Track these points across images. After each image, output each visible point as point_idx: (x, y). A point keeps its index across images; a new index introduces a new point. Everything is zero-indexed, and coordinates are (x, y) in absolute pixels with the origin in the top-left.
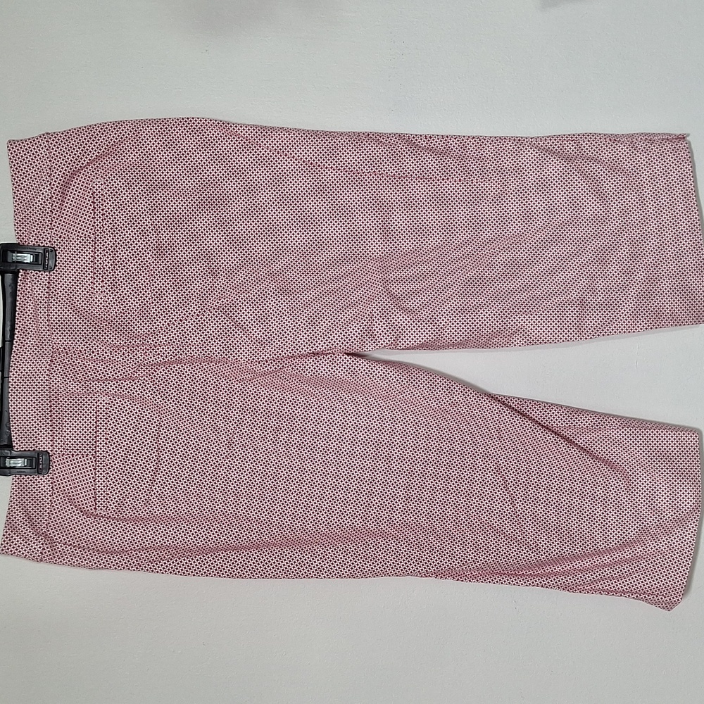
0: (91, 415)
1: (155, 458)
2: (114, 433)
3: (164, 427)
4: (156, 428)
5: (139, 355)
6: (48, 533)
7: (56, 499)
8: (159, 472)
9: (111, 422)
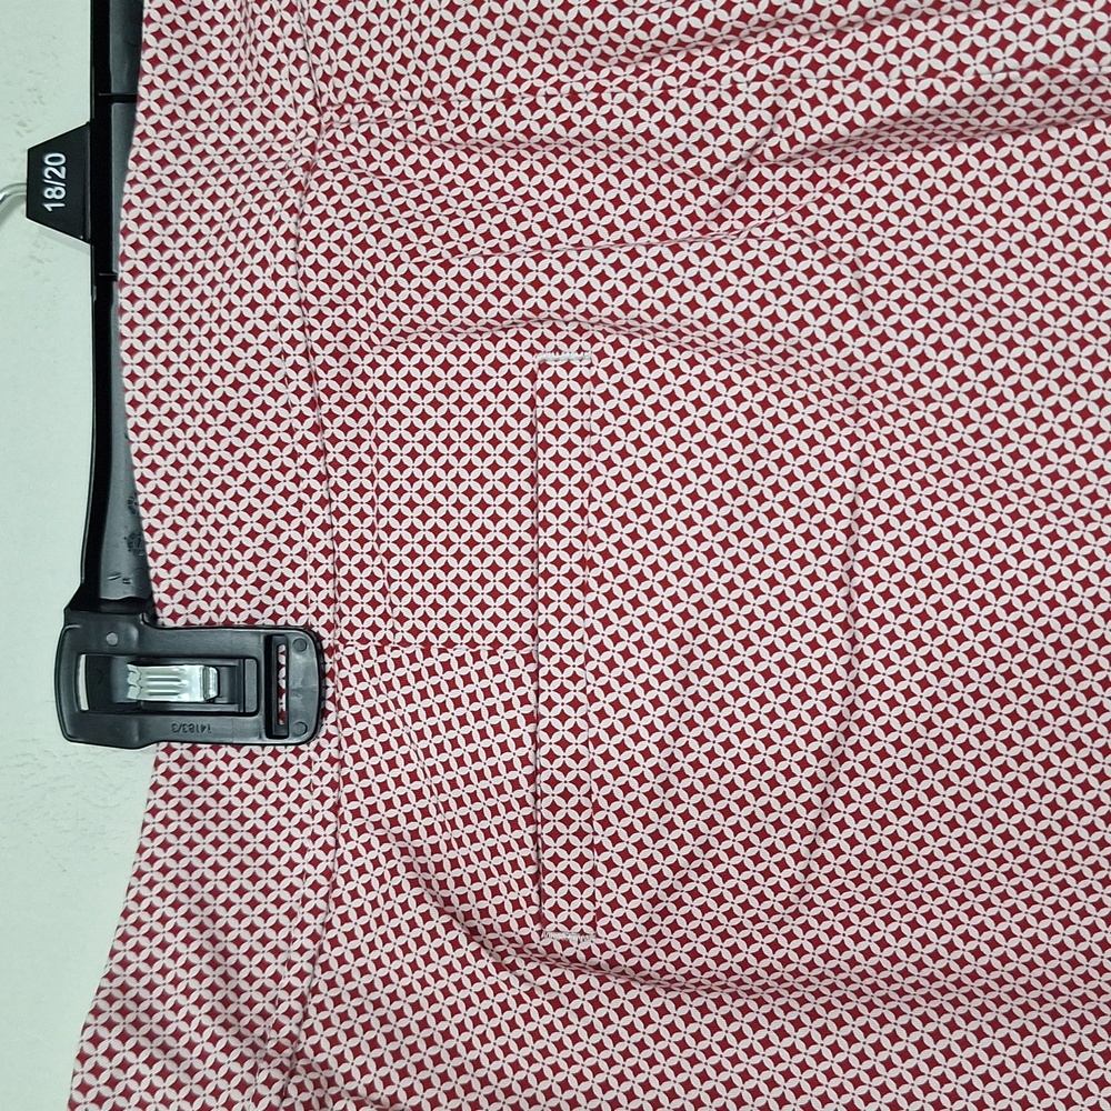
0: (507, 442)
1: (837, 664)
2: (622, 533)
3: (879, 499)
4: (841, 503)
5: (747, 92)
6: (306, 1045)
7: (351, 865)
8: (859, 736)
9: (607, 476)
